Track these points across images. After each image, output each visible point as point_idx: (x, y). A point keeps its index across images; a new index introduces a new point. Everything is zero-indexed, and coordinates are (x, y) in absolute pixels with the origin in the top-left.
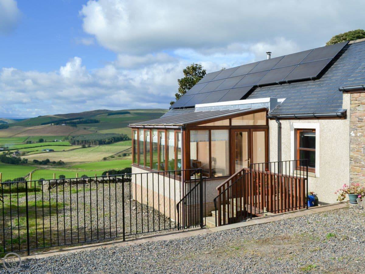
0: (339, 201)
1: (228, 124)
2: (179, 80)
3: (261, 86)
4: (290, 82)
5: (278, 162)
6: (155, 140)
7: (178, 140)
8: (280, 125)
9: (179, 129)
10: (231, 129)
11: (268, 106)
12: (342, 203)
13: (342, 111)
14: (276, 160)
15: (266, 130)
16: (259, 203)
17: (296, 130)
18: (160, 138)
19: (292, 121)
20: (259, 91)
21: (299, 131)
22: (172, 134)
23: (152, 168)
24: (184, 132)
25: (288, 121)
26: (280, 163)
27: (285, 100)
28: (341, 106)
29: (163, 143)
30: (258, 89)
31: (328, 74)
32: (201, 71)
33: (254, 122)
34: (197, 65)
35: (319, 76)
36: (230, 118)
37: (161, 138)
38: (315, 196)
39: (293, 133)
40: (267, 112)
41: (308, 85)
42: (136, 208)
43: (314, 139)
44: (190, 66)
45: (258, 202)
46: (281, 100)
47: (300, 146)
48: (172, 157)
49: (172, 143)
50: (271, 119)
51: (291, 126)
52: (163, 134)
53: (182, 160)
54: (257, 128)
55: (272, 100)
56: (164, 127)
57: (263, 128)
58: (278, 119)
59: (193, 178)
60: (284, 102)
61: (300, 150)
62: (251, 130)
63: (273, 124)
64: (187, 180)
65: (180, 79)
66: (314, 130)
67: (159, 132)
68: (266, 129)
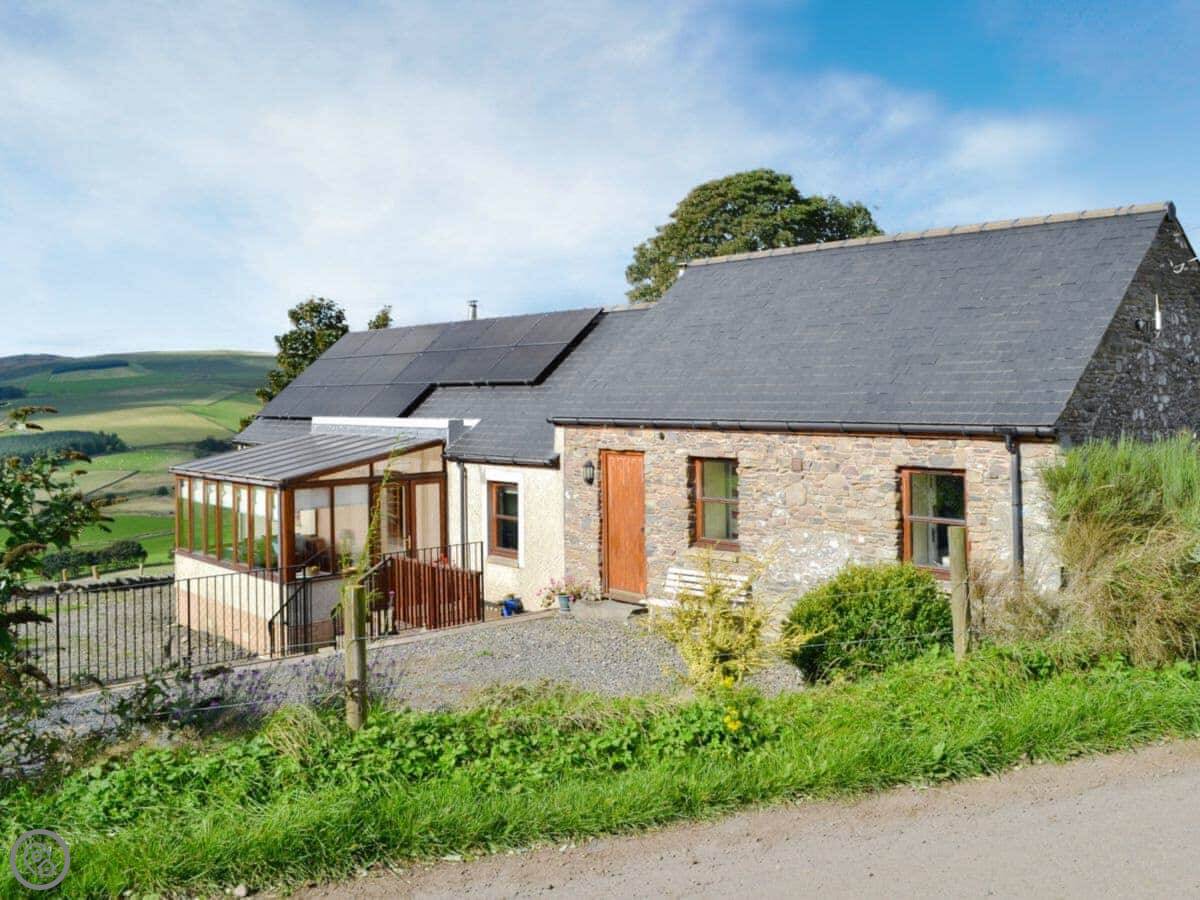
0: (543, 608)
1: (367, 475)
2: (277, 338)
3: (444, 385)
4: (493, 384)
5: (463, 545)
6: (228, 502)
7: (273, 506)
8: (464, 471)
9: (274, 488)
10: (373, 482)
11: (446, 436)
12: (549, 610)
13: (552, 457)
14: (459, 541)
15: (442, 481)
16: (426, 617)
17: (490, 483)
18: (236, 500)
19: (483, 466)
20: (440, 396)
21: (495, 485)
22: (261, 495)
23: (220, 558)
24: (283, 493)
25: (476, 466)
26: (464, 545)
27: (479, 424)
28: (551, 447)
29: (244, 508)
30: (439, 391)
31: (556, 377)
32: (334, 314)
33: (422, 465)
34: (322, 300)
35: (540, 380)
36: (370, 461)
37: (239, 499)
38: (518, 600)
39: (485, 487)
40: (444, 445)
41: (520, 395)
42: (189, 640)
43: (515, 497)
44: (305, 303)
45: (423, 615)
46: (471, 423)
47: (498, 512)
48: (260, 532)
49: (260, 510)
50: (452, 459)
51: (483, 476)
52: (244, 493)
53: (279, 537)
54: (426, 478)
55: (452, 425)
56: (244, 480)
57: (439, 477)
58: (461, 461)
59: (299, 575)
60: (477, 427)
61: (498, 520)
62: (413, 482)
63: (453, 469)
64: (290, 579)
65: (281, 334)
66: (515, 484)
67: (234, 487)
68: (442, 478)
